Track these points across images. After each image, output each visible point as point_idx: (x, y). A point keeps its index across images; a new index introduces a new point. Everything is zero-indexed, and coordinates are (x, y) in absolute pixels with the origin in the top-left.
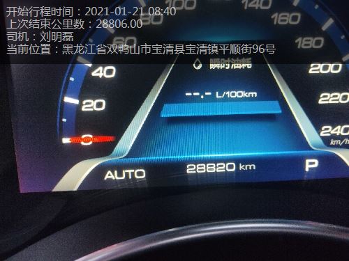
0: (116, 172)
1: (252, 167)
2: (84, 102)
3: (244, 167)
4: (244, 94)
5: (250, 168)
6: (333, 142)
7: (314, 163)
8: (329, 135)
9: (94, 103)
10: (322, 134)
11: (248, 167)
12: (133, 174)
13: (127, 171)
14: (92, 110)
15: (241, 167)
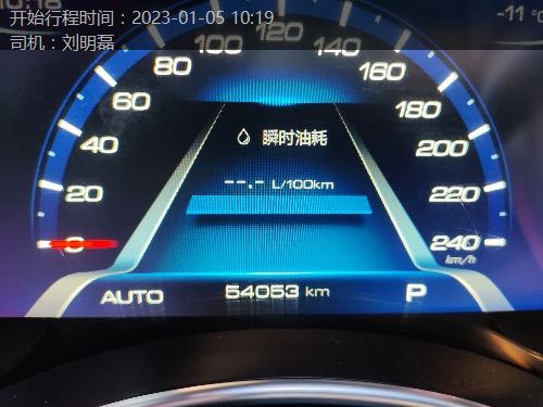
0: (119, 293)
1: (325, 293)
2: (71, 189)
3: (313, 292)
4: (314, 185)
5: (322, 295)
6: (449, 260)
7: (419, 290)
8: (444, 249)
9: (85, 191)
10: (433, 247)
11: (319, 293)
12: (144, 296)
13: (135, 292)
14: (81, 200)
15: (308, 292)
